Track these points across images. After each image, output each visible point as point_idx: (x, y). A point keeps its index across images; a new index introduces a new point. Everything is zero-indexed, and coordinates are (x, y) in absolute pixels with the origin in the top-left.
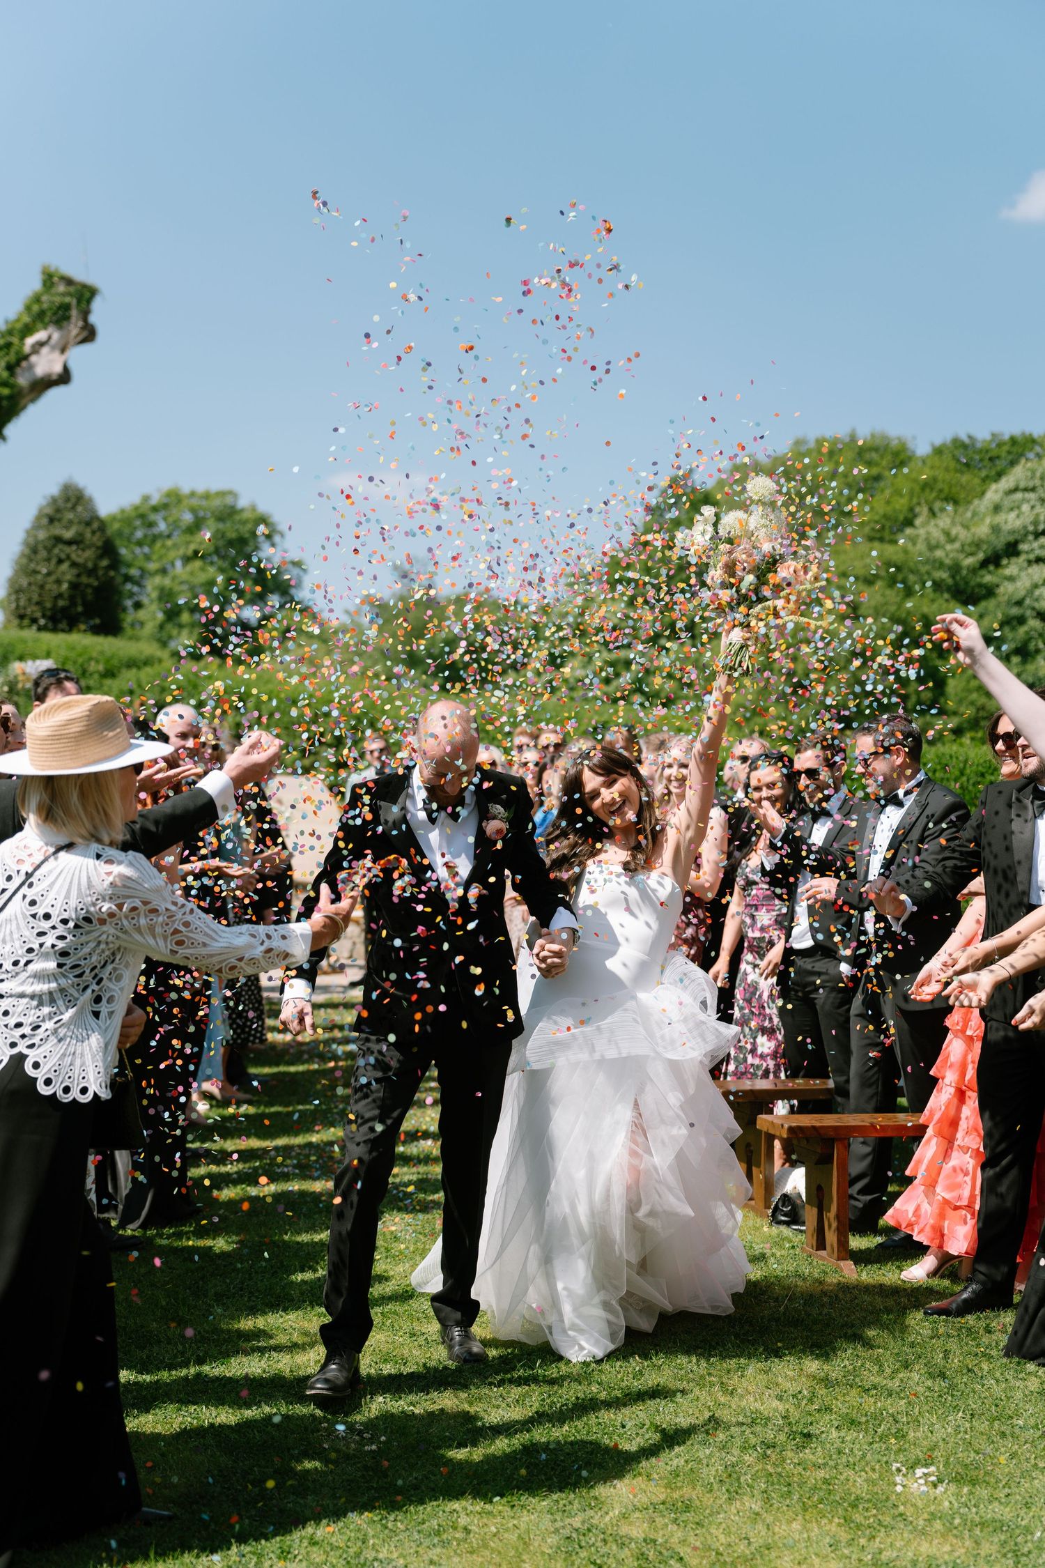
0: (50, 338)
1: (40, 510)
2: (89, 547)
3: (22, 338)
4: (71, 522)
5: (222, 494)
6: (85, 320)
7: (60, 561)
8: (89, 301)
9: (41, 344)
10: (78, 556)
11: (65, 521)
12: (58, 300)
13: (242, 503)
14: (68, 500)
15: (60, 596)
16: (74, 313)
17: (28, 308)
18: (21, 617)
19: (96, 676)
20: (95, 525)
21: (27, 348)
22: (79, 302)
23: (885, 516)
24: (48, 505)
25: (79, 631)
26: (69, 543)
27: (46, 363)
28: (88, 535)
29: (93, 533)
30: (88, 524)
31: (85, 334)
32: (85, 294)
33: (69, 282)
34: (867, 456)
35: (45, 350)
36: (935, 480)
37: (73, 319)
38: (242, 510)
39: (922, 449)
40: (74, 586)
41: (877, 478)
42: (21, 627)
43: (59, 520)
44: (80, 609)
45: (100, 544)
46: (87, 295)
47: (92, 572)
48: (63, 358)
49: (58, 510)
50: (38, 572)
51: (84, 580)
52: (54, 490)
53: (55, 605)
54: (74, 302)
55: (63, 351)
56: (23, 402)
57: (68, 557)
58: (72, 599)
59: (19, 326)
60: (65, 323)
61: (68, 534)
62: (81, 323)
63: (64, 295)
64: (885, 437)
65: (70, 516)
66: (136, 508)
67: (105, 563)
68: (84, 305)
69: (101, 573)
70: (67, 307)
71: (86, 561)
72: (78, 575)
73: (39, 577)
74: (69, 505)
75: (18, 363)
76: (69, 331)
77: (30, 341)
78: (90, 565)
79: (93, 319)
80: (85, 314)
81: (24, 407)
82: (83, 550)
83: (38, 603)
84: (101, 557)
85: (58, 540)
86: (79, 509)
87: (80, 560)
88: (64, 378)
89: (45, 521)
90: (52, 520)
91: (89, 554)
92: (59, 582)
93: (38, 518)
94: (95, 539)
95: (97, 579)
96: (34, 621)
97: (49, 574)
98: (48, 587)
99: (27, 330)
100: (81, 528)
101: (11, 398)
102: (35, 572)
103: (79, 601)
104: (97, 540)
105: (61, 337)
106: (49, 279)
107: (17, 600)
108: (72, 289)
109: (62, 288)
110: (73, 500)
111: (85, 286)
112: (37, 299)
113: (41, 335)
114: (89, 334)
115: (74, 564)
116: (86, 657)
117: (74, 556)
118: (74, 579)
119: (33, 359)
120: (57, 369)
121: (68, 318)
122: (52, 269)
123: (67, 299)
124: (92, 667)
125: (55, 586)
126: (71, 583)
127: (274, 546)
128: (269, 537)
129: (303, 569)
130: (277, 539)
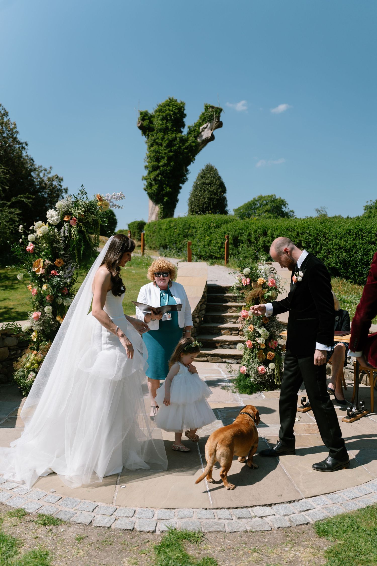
0: (207, 126)
1: (199, 175)
2: (215, 185)
3: (199, 128)
4: (209, 177)
5: (272, 196)
6: (219, 119)
7: (205, 191)
8: (220, 113)
9: (205, 128)
10: (211, 189)
11: (207, 177)
12: (209, 114)
13: (277, 197)
14: (208, 170)
15: (205, 203)
16: (215, 117)
17: (201, 118)
18: (192, 212)
19: (213, 228)
21: (201, 130)
22: (216, 113)
24: (201, 173)
25: (209, 213)
26: (208, 184)
27: (206, 134)
28: (214, 181)
29: (216, 180)
30: (214, 177)
32: (219, 111)
33: (213, 107)
35: (206, 130)
37: (215, 120)
38: (277, 199)
40: (210, 199)
42: (192, 214)
43: (205, 177)
44: (212, 207)
45: (218, 184)
47: (216, 194)
48: (212, 132)
49: (204, 174)
50: (198, 195)
51: (213, 196)
52: (204, 168)
53: (203, 206)
55: (212, 130)
56: (200, 148)
57: (208, 189)
58: (209, 204)
59: (198, 124)
60: (212, 121)
61: (207, 181)
62: (217, 121)
63: (211, 112)
65: (209, 175)
66: (252, 201)
67: (220, 190)
68: (218, 115)
69: (218, 194)
70: (212, 116)
71: (214, 190)
72: (211, 195)
73: (198, 197)
74: (208, 172)
75: (198, 136)
76: (213, 124)
77: (201, 128)
79: (221, 119)
80: (218, 118)
81: (201, 149)
82: (213, 186)
83: (197, 206)
84: (219, 188)
85: (204, 183)
86: (212, 172)
88: (212, 138)
89: (200, 178)
90: (202, 177)
91: (215, 187)
92: (204, 198)
93: (198, 178)
95: (217, 196)
96: (197, 212)
97: (201, 196)
98: (201, 200)
99: (200, 124)
100: (212, 179)
101: (196, 146)
102: (197, 195)
103: (212, 204)
104: (217, 182)
105: (211, 125)
106: (207, 108)
107: (191, 206)
108: (214, 110)
109: (210, 110)
110: (210, 170)
111: (218, 108)
112: (203, 114)
113: (205, 126)
114: (220, 125)
115: (210, 191)
116: (210, 221)
118: (209, 196)
119: (202, 133)
120: (210, 135)
121: (213, 119)
122: (208, 104)
123: (213, 113)
124: (212, 225)
125: (203, 200)
126: (208, 198)
127: (286, 207)
128: (284, 205)
129: (294, 212)
130: (287, 205)
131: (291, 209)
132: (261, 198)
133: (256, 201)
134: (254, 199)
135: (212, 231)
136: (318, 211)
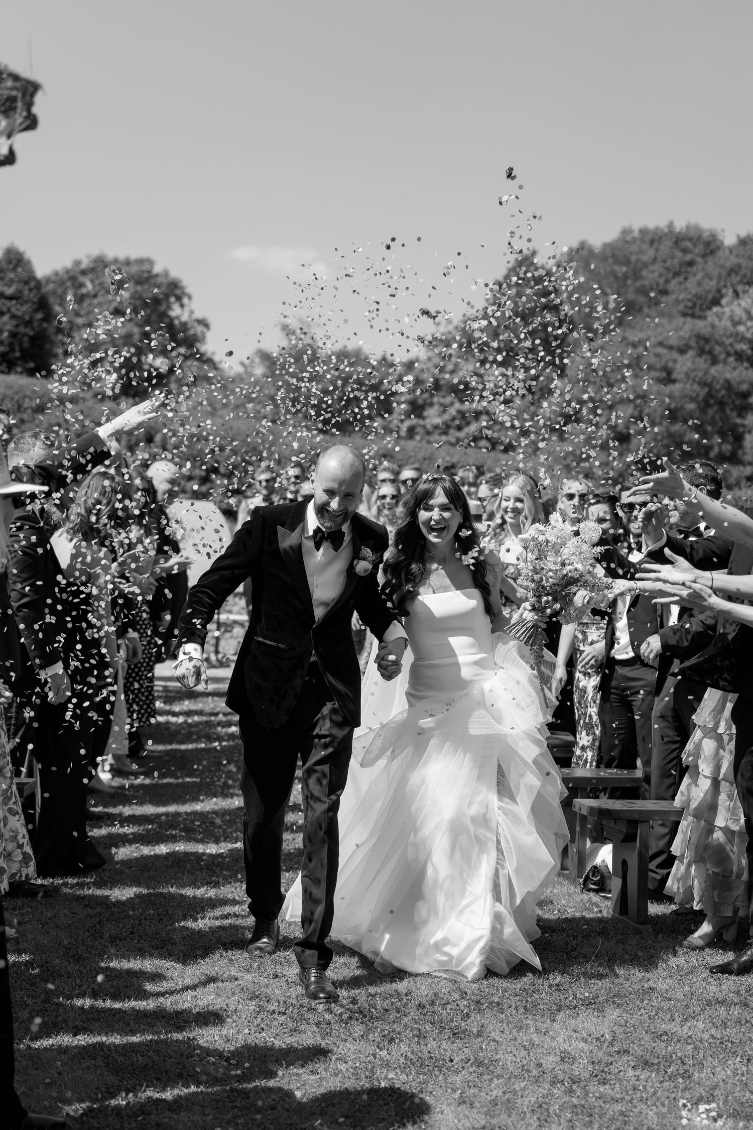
2: (26, 302)
4: (12, 280)
5: (141, 261)
6: (29, 110)
8: (32, 95)
10: (17, 310)
11: (7, 279)
12: (6, 93)
13: (157, 269)
14: (10, 262)
16: (19, 104)
19: (29, 411)
20: (32, 284)
22: (24, 95)
23: (696, 295)
25: (16, 373)
26: (10, 298)
28: (26, 292)
29: (31, 290)
30: (26, 283)
31: (28, 122)
32: (30, 89)
33: (16, 78)
34: (683, 244)
36: (739, 266)
37: (19, 110)
38: (157, 275)
39: (729, 240)
40: (13, 335)
41: (691, 264)
44: (17, 354)
45: (36, 300)
46: (31, 89)
47: (28, 323)
48: (9, 142)
51: (22, 330)
54: (20, 95)
55: (9, 136)
57: (9, 310)
58: (11, 345)
60: (12, 113)
61: (9, 291)
62: (25, 114)
63: (11, 89)
64: (698, 229)
65: (12, 275)
66: (67, 272)
67: (39, 316)
68: (28, 98)
69: (36, 324)
70: (13, 100)
71: (24, 314)
72: (17, 326)
74: (11, 266)
76: (15, 120)
78: (27, 318)
79: (35, 110)
80: (29, 105)
82: (22, 305)
84: (36, 311)
86: (19, 270)
87: (19, 313)
88: (10, 159)
91: (25, 308)
94: (32, 295)
95: (33, 329)
100: (20, 286)
103: (17, 348)
104: (34, 296)
105: (8, 125)
108: (18, 84)
109: (9, 83)
110: (14, 262)
111: (29, 82)
114: (32, 123)
115: (13, 316)
116: (21, 395)
117: (13, 310)
118: (13, 329)
120: (4, 151)
121: (14, 109)
123: (14, 93)
124: (27, 403)
126: (10, 332)
127: (182, 306)
128: (179, 299)
129: (207, 326)
130: (185, 300)
131: (198, 315)
132: (99, 264)
133: (84, 273)
134: (77, 263)
135: (25, 417)
136: (287, 331)
